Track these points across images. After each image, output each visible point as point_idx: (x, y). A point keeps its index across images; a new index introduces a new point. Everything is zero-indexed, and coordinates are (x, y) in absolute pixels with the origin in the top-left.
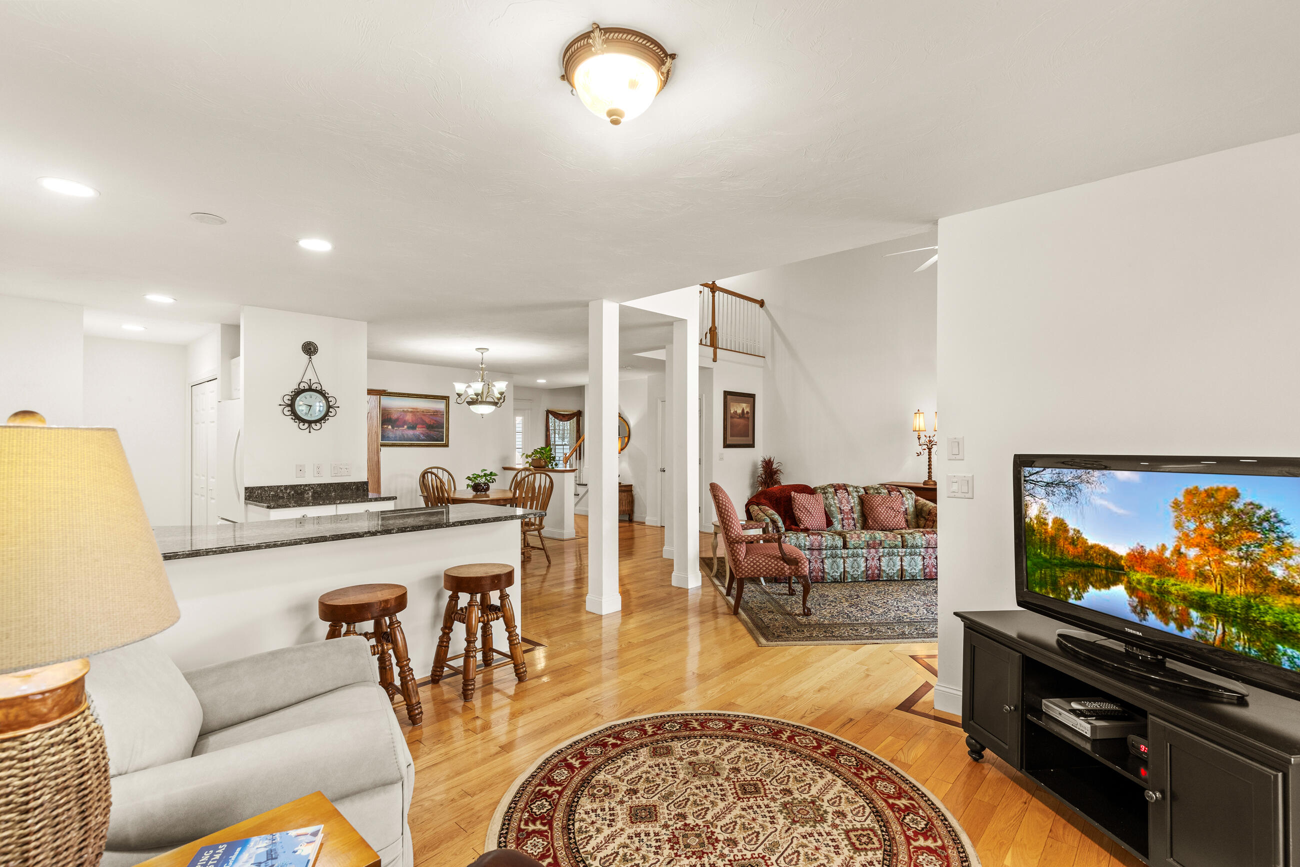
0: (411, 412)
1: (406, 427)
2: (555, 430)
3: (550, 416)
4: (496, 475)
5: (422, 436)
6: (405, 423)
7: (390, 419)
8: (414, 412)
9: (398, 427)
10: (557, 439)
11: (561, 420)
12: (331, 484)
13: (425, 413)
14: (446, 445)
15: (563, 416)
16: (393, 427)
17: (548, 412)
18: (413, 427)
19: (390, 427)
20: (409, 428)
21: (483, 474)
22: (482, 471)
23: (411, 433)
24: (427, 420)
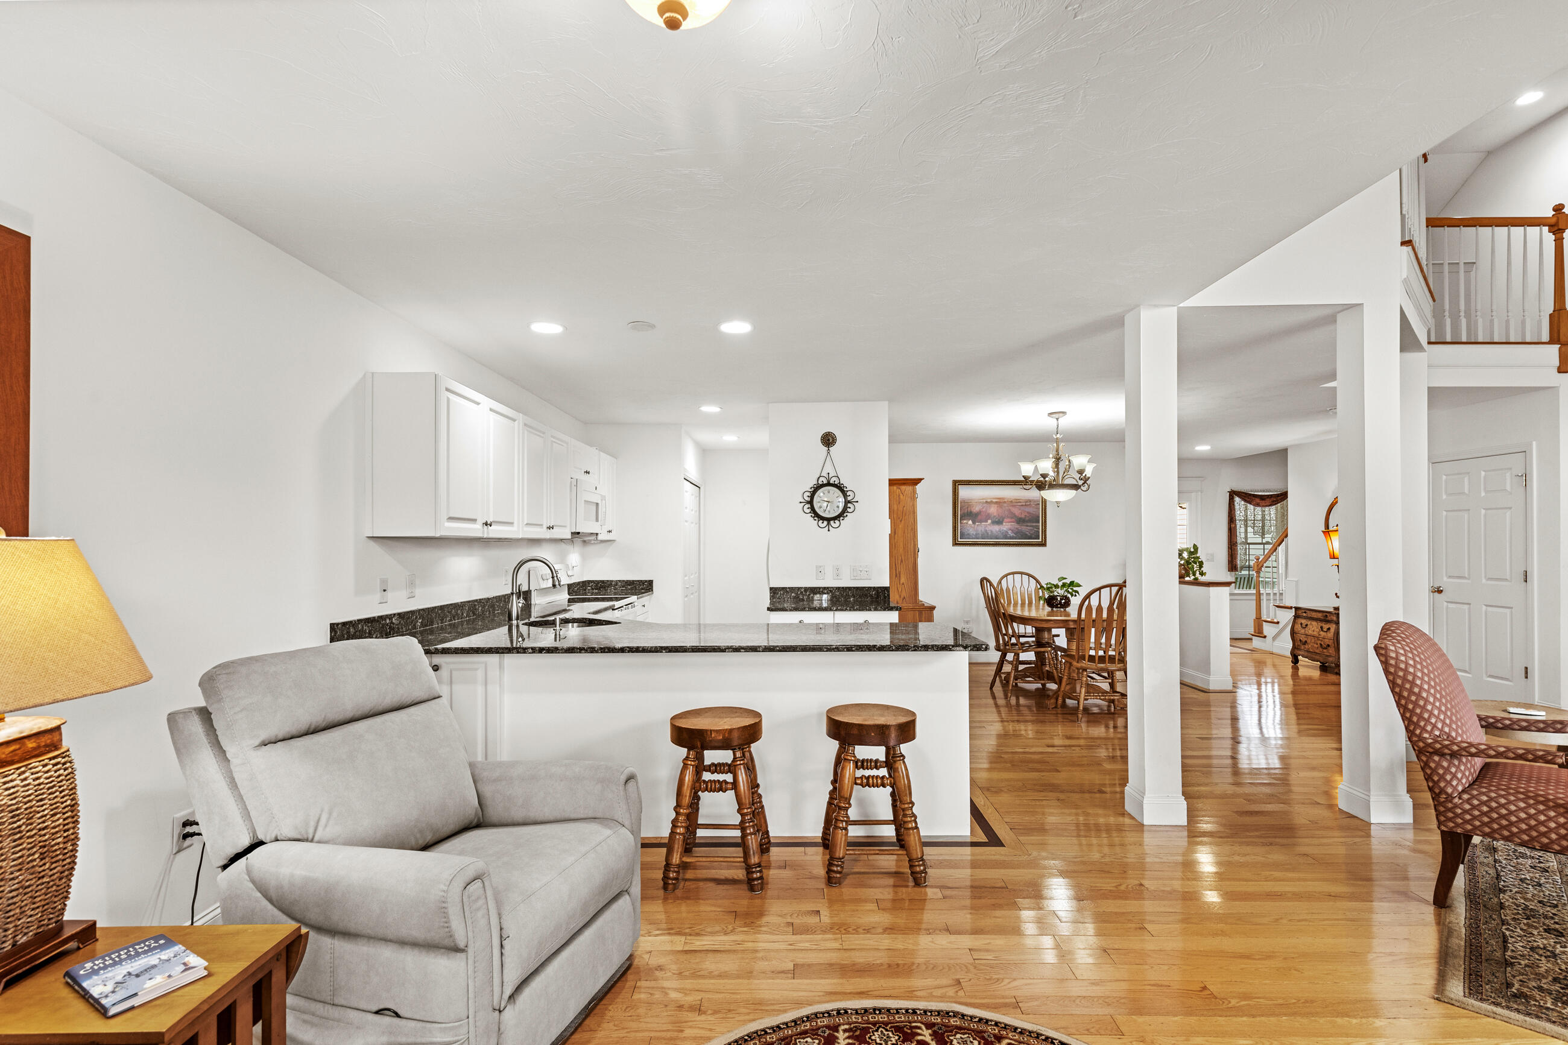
0: (996, 503)
1: (989, 521)
2: (1246, 521)
3: (1237, 499)
4: (1079, 586)
5: (1010, 532)
6: (988, 517)
7: (971, 512)
8: (1000, 502)
9: (981, 521)
10: (1249, 535)
11: (1258, 505)
12: (850, 588)
13: (1014, 503)
14: (1043, 544)
15: (1262, 498)
16: (974, 523)
17: (1233, 494)
18: (999, 522)
19: (970, 522)
20: (994, 523)
21: (1060, 584)
22: (1060, 579)
23: (996, 528)
24: (1017, 511)
